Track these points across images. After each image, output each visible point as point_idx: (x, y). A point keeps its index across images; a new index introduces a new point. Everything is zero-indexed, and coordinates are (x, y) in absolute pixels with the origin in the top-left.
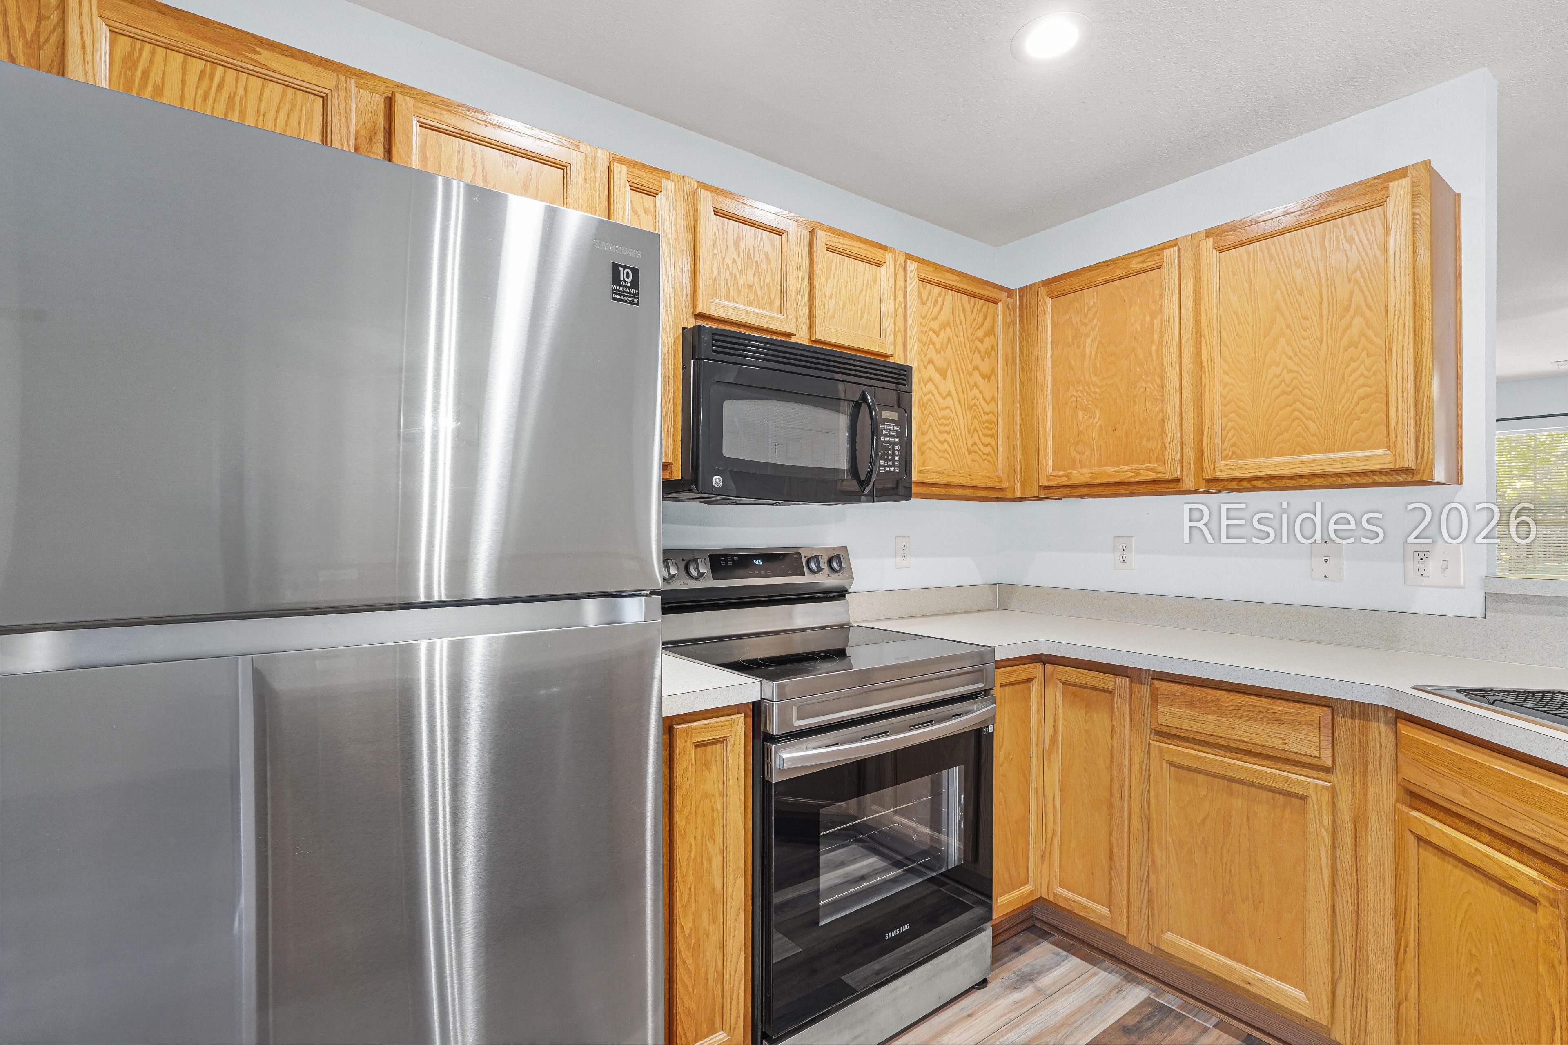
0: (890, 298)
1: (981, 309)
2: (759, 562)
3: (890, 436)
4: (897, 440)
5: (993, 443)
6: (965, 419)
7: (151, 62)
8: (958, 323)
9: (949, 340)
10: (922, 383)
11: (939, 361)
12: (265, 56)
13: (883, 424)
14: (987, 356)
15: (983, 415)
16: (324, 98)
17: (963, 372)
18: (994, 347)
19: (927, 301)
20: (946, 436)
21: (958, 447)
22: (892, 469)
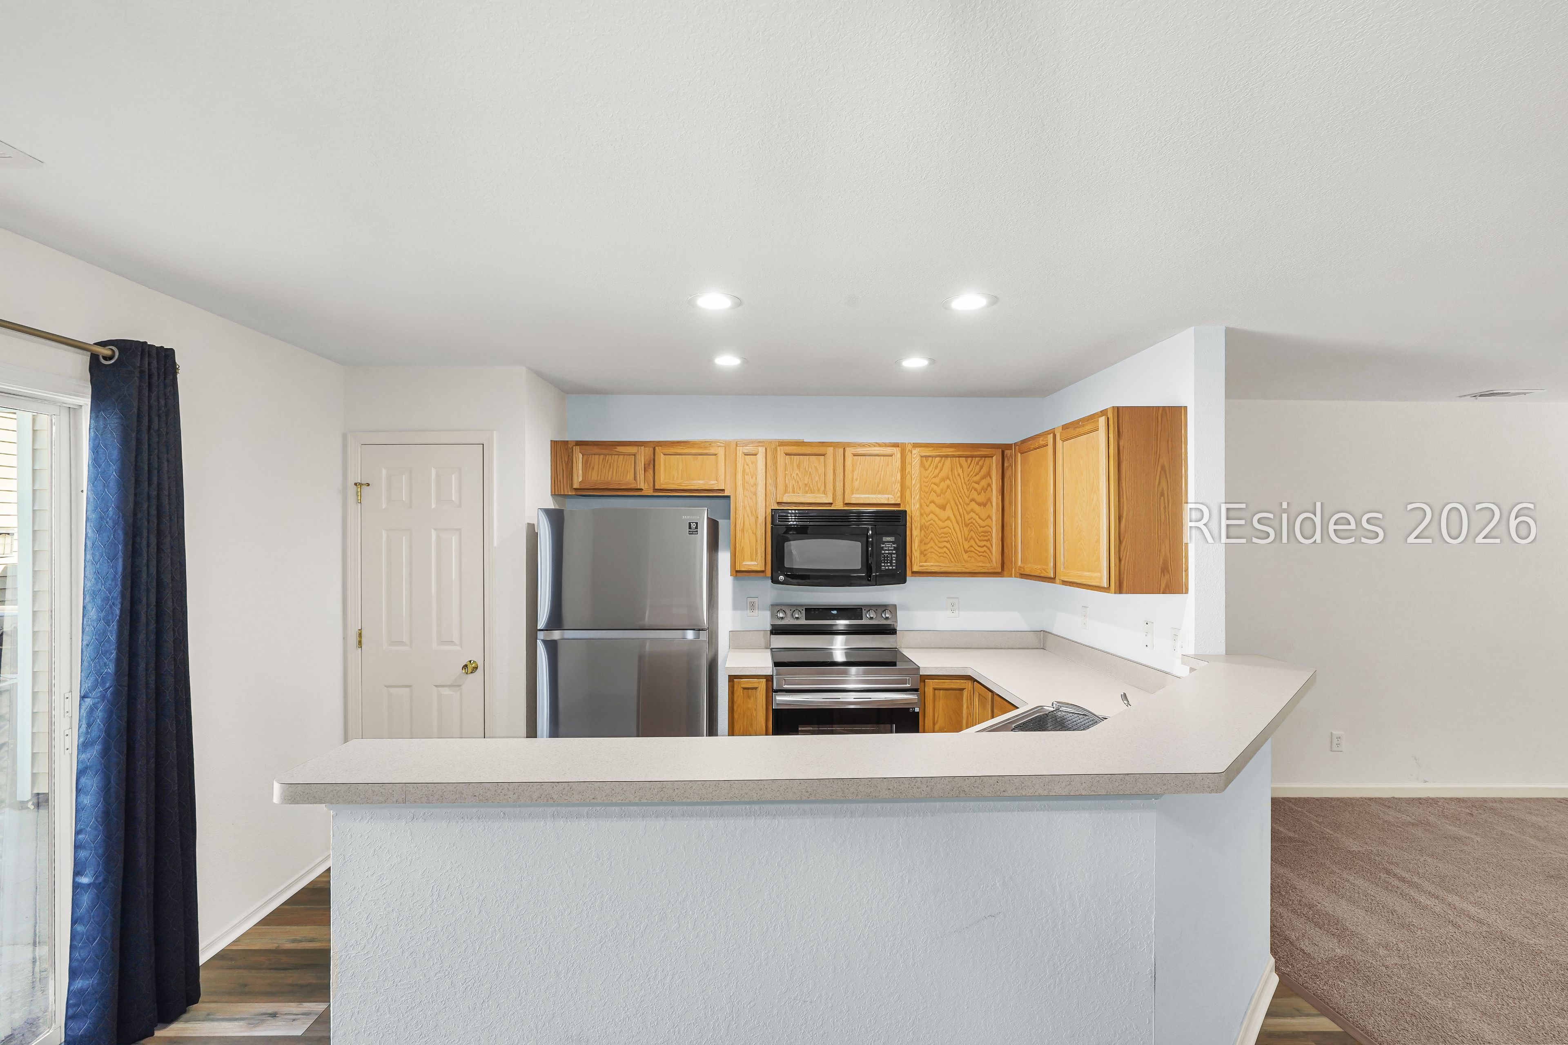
0: (898, 472)
1: (978, 464)
2: (835, 612)
3: (888, 550)
4: (894, 552)
5: (988, 544)
6: (963, 533)
7: (591, 460)
8: (956, 475)
9: (948, 487)
10: (925, 516)
11: (939, 500)
12: (620, 449)
13: (883, 544)
14: (983, 491)
15: (979, 528)
16: (635, 455)
17: (960, 504)
18: (989, 485)
19: (929, 467)
20: (945, 544)
21: (956, 550)
22: (890, 568)
